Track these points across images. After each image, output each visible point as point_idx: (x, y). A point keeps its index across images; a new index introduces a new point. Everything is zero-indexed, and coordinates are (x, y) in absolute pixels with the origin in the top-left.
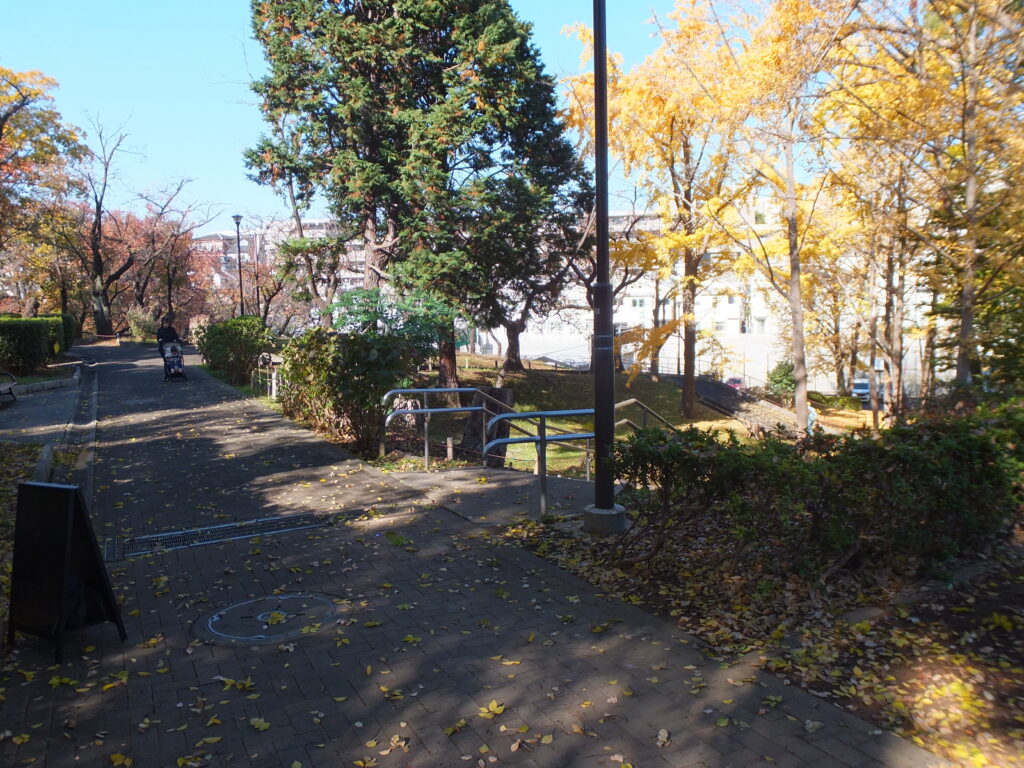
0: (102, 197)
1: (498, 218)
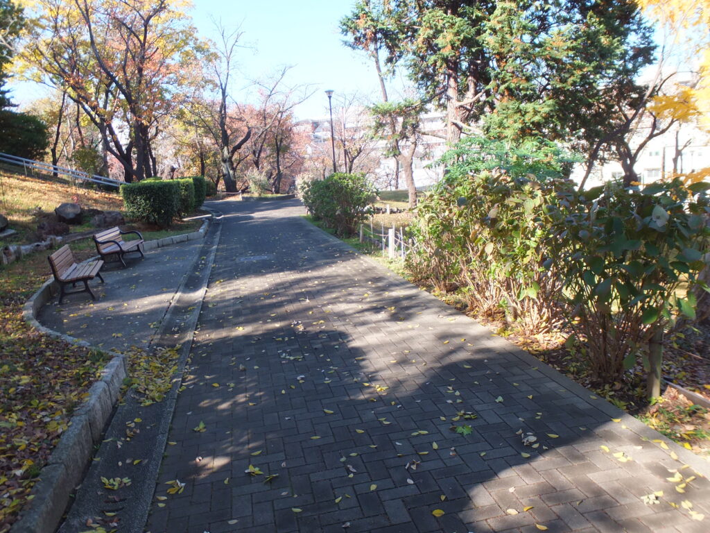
0: (226, 85)
1: (580, 68)
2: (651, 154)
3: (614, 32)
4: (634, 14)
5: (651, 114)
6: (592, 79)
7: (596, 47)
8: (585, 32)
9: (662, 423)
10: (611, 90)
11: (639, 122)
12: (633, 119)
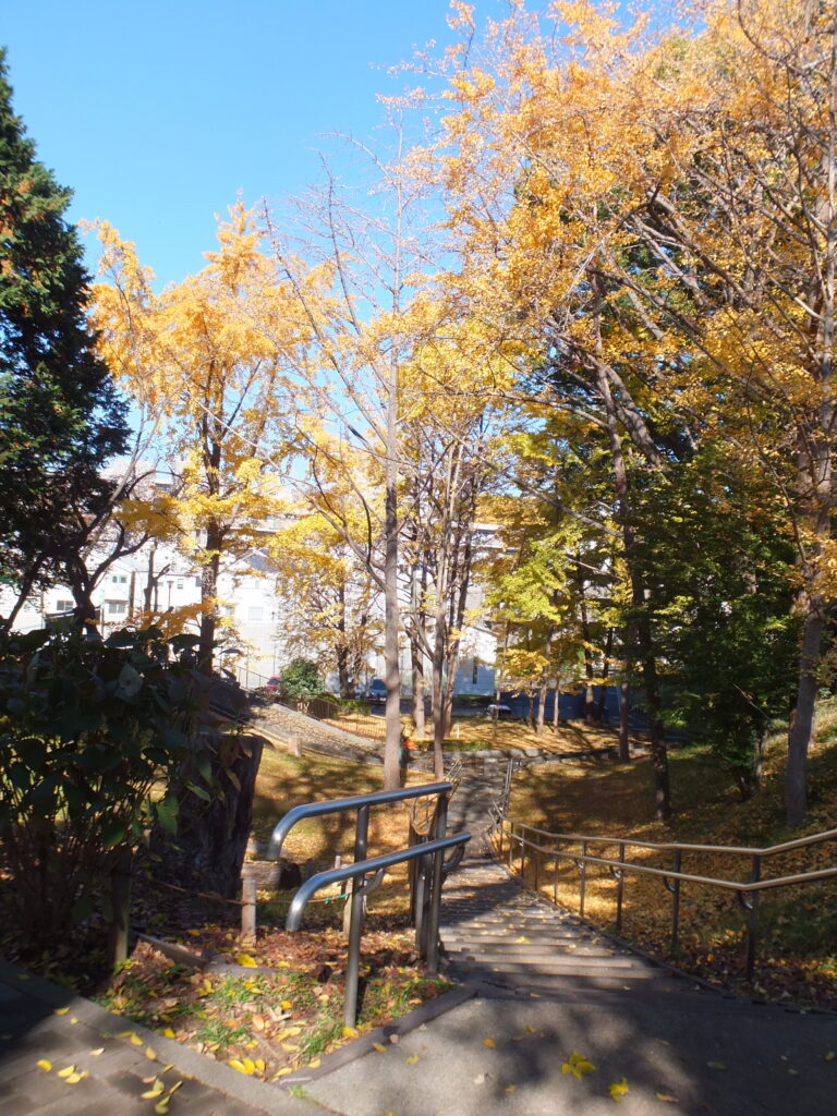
1: (21, 440)
2: (115, 579)
3: (71, 398)
4: (103, 381)
5: (118, 523)
6: (36, 459)
7: (46, 415)
8: (31, 389)
9: (132, 1002)
10: (64, 480)
11: (100, 532)
12: (92, 527)
